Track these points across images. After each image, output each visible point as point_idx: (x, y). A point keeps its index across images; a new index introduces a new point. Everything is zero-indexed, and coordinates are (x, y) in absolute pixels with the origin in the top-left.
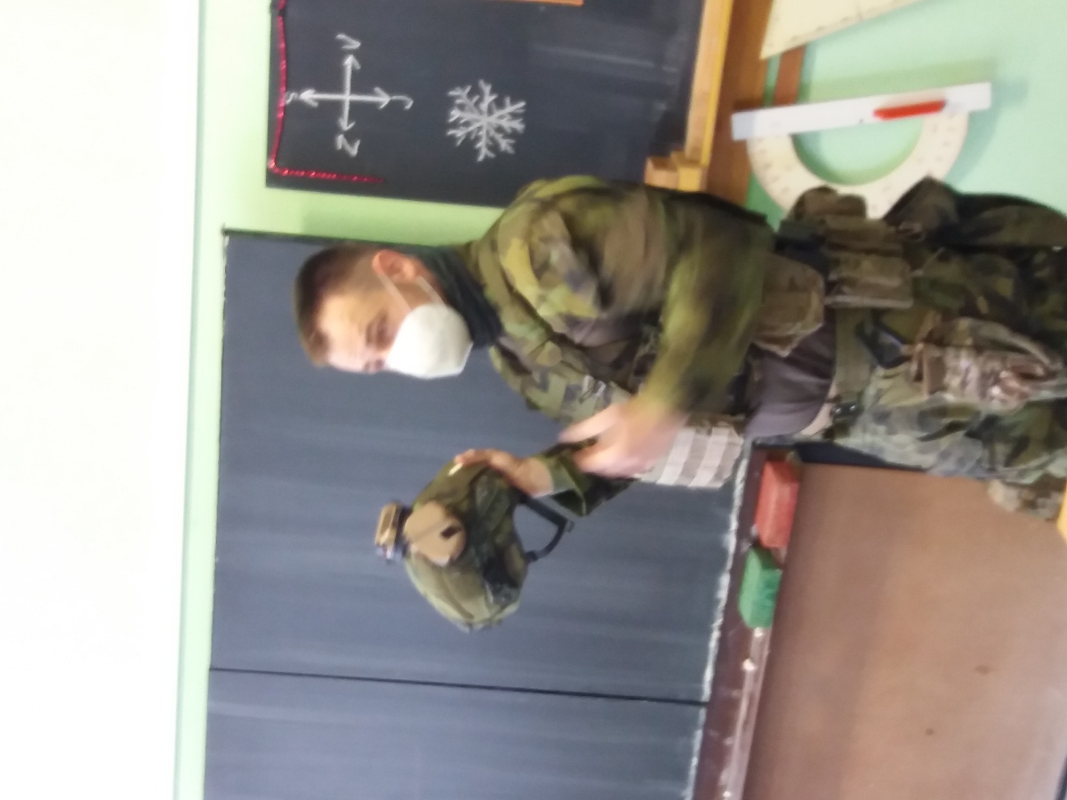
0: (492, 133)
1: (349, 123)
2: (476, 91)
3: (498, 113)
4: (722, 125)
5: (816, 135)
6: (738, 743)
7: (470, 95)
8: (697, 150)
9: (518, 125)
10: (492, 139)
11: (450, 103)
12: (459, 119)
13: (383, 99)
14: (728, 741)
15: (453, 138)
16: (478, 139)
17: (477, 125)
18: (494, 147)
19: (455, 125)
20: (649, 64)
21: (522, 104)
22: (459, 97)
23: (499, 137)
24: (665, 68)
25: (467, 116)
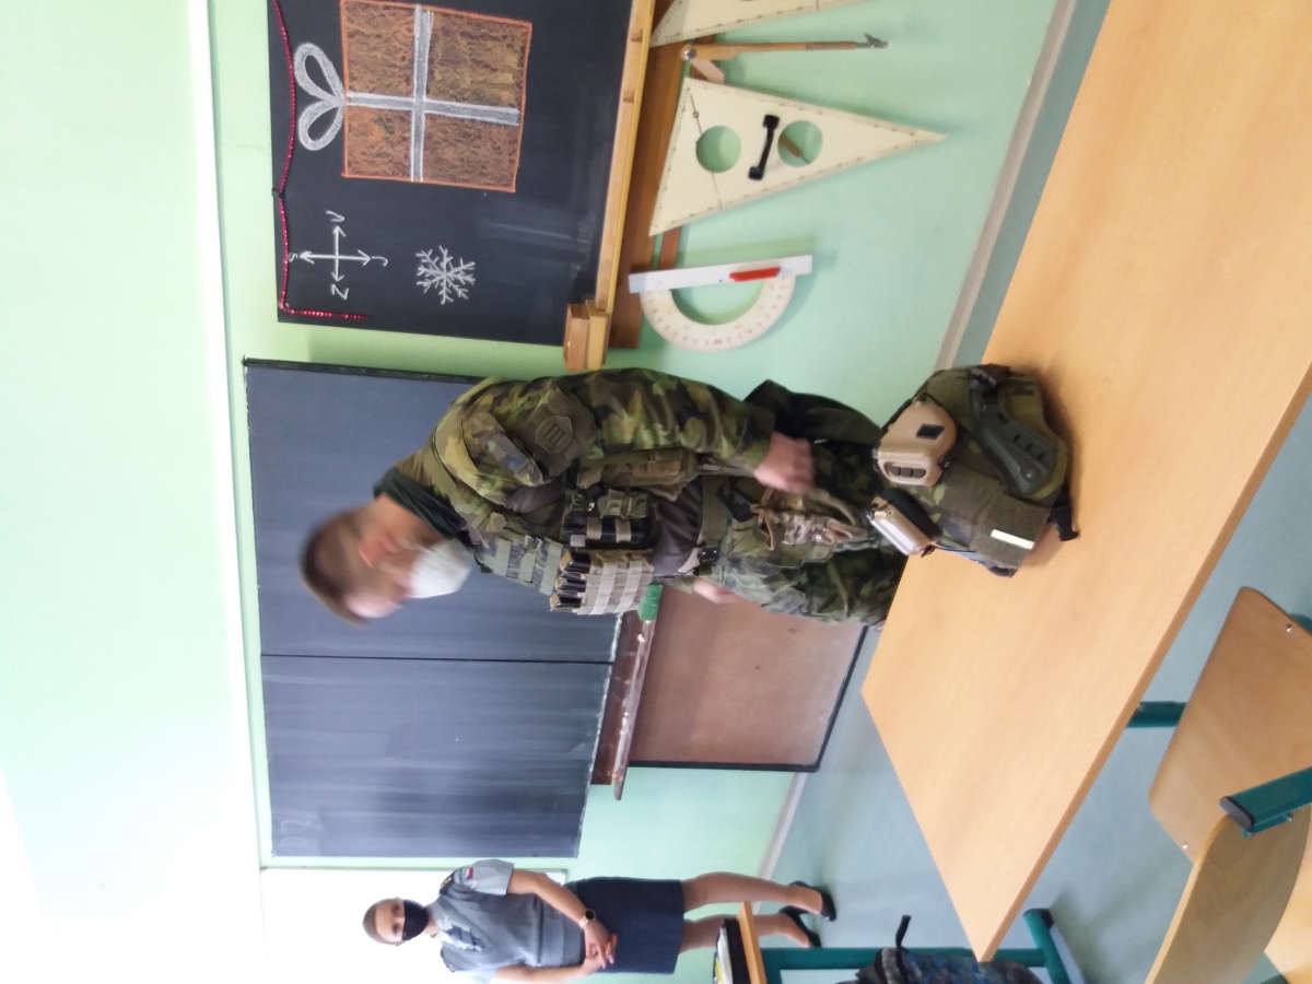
0: (451, 284)
1: (339, 274)
2: (437, 253)
3: (454, 270)
4: (621, 282)
5: (688, 290)
6: (634, 684)
7: (432, 257)
8: (604, 302)
9: (470, 279)
10: (451, 289)
11: (417, 262)
12: (424, 274)
13: (366, 259)
14: (627, 682)
15: (421, 287)
16: (440, 288)
17: (438, 278)
18: (453, 294)
19: (423, 278)
20: (567, 237)
21: (473, 264)
22: (424, 258)
23: (456, 287)
24: (579, 240)
25: (431, 272)
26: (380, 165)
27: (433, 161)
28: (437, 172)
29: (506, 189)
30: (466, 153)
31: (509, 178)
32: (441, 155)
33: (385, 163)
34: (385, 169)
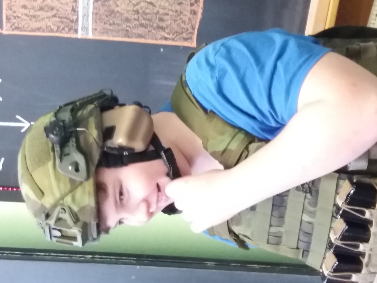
26: (43, 19)
28: (107, 26)
29: (186, 44)
30: (142, 4)
31: (190, 30)
32: (114, 7)
33: (48, 18)
34: (49, 24)
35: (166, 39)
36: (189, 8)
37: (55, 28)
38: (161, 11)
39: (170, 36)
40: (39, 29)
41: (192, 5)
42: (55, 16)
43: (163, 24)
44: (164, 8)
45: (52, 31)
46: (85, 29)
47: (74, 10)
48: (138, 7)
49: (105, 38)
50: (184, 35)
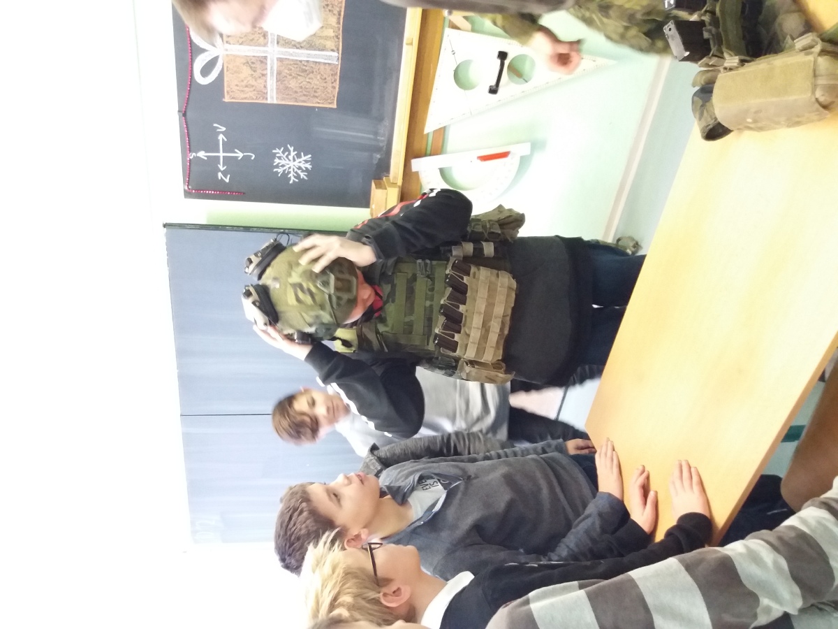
0: (296, 170)
1: (223, 167)
2: (287, 150)
3: (298, 160)
4: (407, 165)
5: (450, 168)
7: (283, 152)
8: (395, 178)
9: (309, 166)
10: (296, 173)
11: (274, 156)
12: (279, 163)
13: (240, 155)
15: (277, 172)
16: (289, 173)
17: (288, 166)
18: (298, 176)
19: (277, 166)
20: (372, 136)
21: (310, 156)
22: (278, 153)
23: (299, 172)
24: (379, 138)
25: (283, 162)
26: (248, 93)
27: (283, 89)
28: (285, 96)
29: (330, 106)
30: (304, 83)
31: (332, 98)
32: (287, 85)
33: (251, 91)
34: (251, 95)
35: (319, 103)
36: (331, 85)
37: (255, 98)
38: (315, 87)
39: (321, 102)
40: (245, 98)
41: (332, 83)
42: (254, 90)
43: (316, 94)
44: (316, 85)
45: (253, 99)
46: (272, 98)
47: (265, 87)
48: (301, 84)
49: (283, 103)
50: (329, 101)
